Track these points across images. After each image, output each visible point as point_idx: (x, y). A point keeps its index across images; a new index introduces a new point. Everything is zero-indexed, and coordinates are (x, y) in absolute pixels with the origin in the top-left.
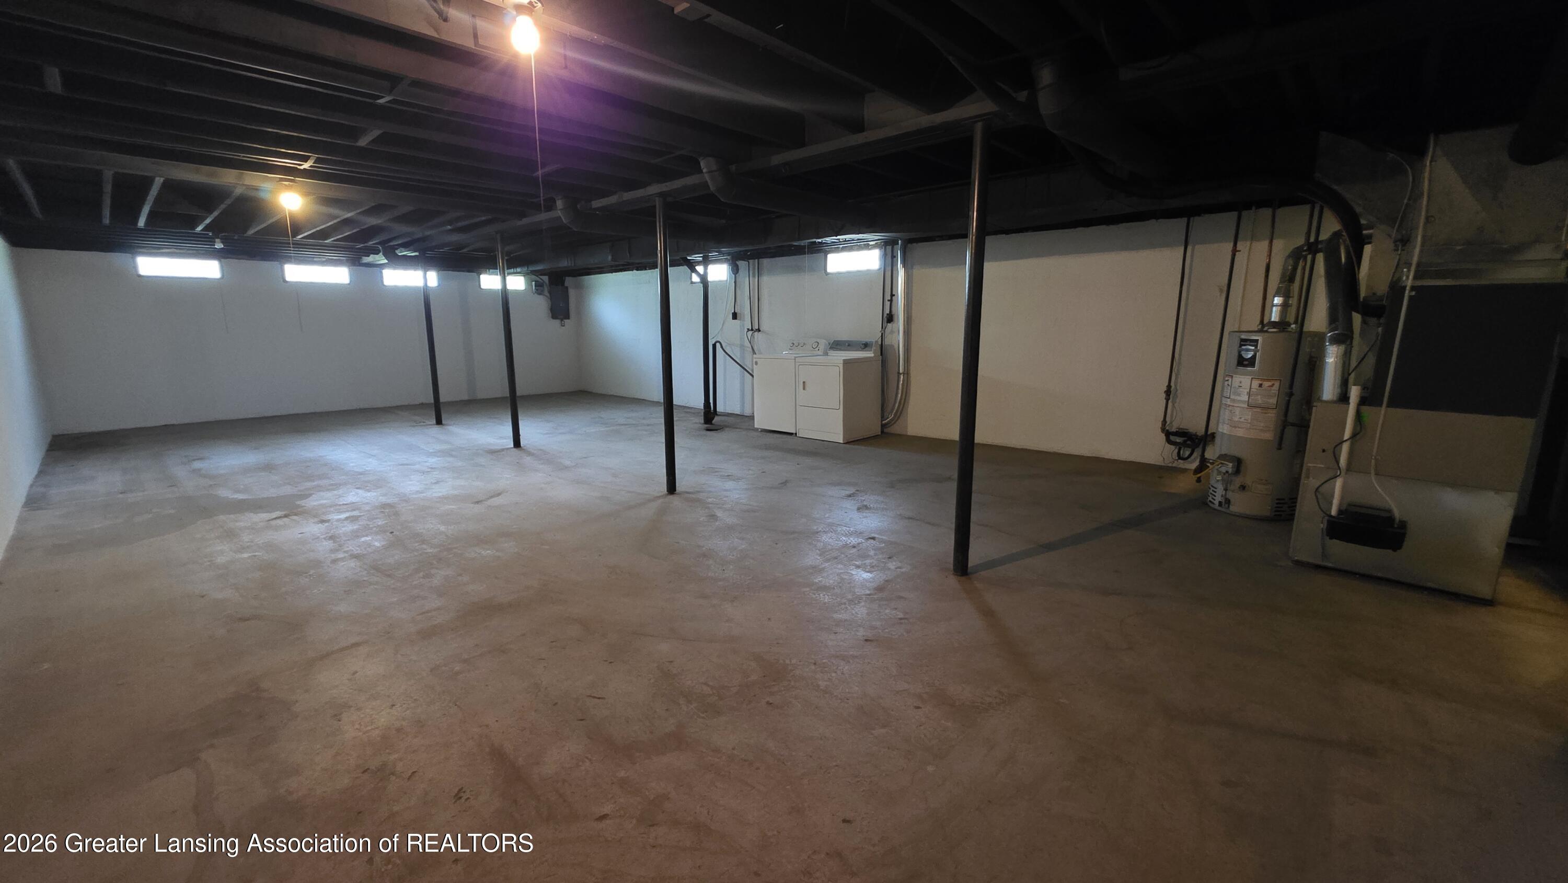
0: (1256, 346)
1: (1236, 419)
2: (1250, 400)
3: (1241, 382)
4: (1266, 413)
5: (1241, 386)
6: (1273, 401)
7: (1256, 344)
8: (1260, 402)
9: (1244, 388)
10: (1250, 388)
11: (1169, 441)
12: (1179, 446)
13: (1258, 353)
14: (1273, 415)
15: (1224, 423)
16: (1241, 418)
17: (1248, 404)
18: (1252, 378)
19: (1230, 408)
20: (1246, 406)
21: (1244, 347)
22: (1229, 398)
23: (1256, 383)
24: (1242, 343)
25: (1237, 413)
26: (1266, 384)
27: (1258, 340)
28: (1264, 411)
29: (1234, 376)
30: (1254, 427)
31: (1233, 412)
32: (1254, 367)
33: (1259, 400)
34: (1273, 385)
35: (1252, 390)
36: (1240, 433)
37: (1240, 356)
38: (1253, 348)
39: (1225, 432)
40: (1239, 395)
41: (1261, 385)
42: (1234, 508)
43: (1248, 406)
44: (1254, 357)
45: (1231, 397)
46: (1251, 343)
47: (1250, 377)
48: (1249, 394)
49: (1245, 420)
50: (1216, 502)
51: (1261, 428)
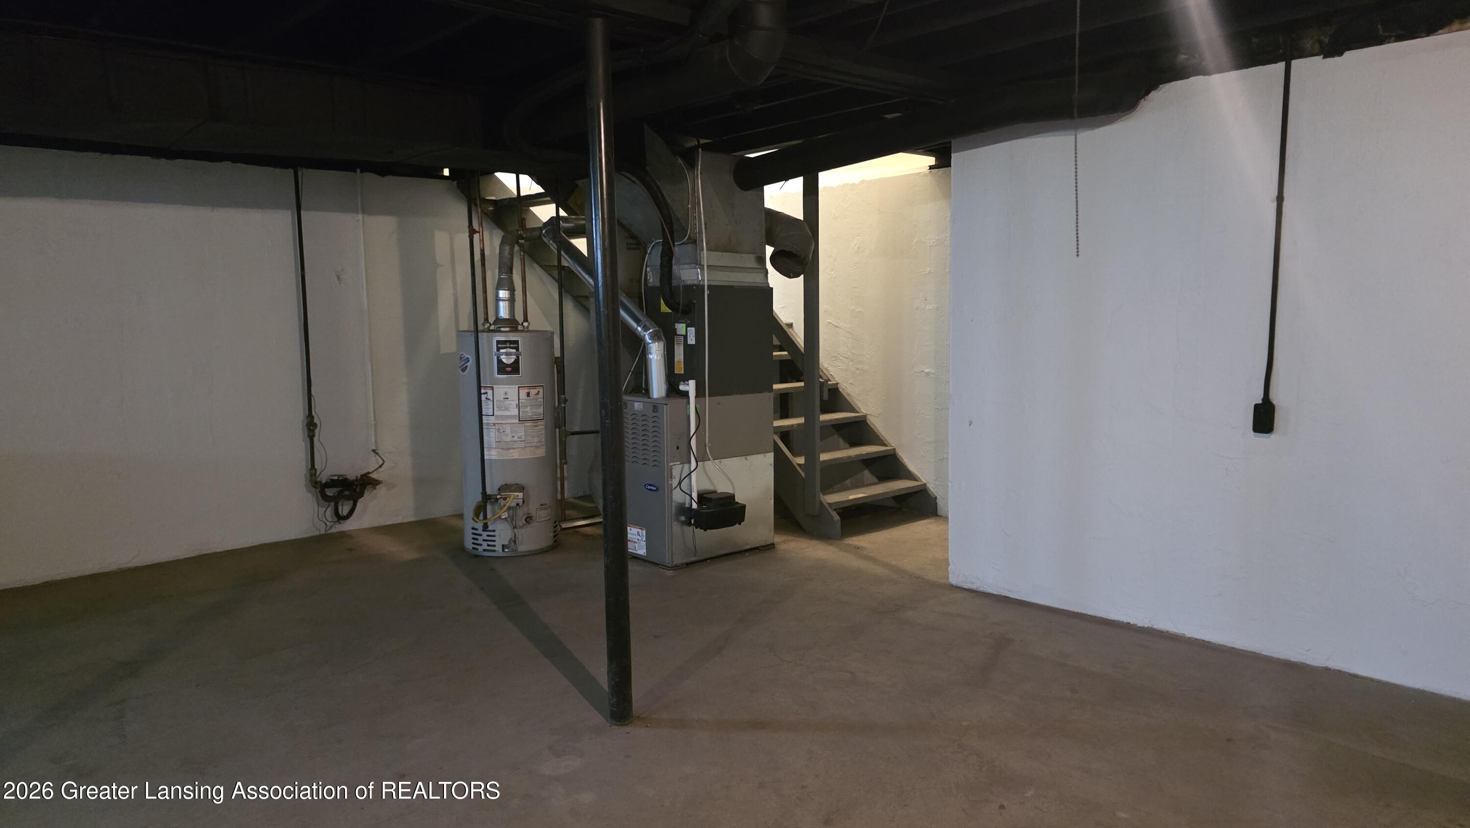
0: (517, 349)
1: (509, 438)
2: (521, 413)
3: (506, 394)
4: (536, 426)
5: (508, 398)
6: (541, 410)
7: (516, 345)
8: (530, 414)
9: (511, 401)
10: (519, 399)
11: (326, 498)
12: (335, 501)
13: (520, 357)
14: (543, 427)
15: (490, 448)
16: (513, 437)
17: (519, 418)
18: (519, 387)
19: (497, 427)
20: (517, 421)
21: (502, 351)
22: (493, 415)
23: (523, 393)
24: (499, 346)
25: (508, 429)
26: (533, 392)
27: (518, 341)
28: (534, 424)
29: (495, 387)
30: (530, 445)
31: (502, 431)
32: (519, 374)
33: (529, 412)
34: (539, 392)
35: (520, 401)
36: (515, 455)
37: (500, 361)
38: (515, 351)
39: (493, 457)
40: (507, 409)
41: (528, 394)
42: (523, 548)
43: (519, 421)
44: (517, 361)
45: (495, 414)
46: (512, 346)
47: (517, 386)
48: (518, 406)
49: (518, 438)
50: (498, 548)
51: (534, 444)
